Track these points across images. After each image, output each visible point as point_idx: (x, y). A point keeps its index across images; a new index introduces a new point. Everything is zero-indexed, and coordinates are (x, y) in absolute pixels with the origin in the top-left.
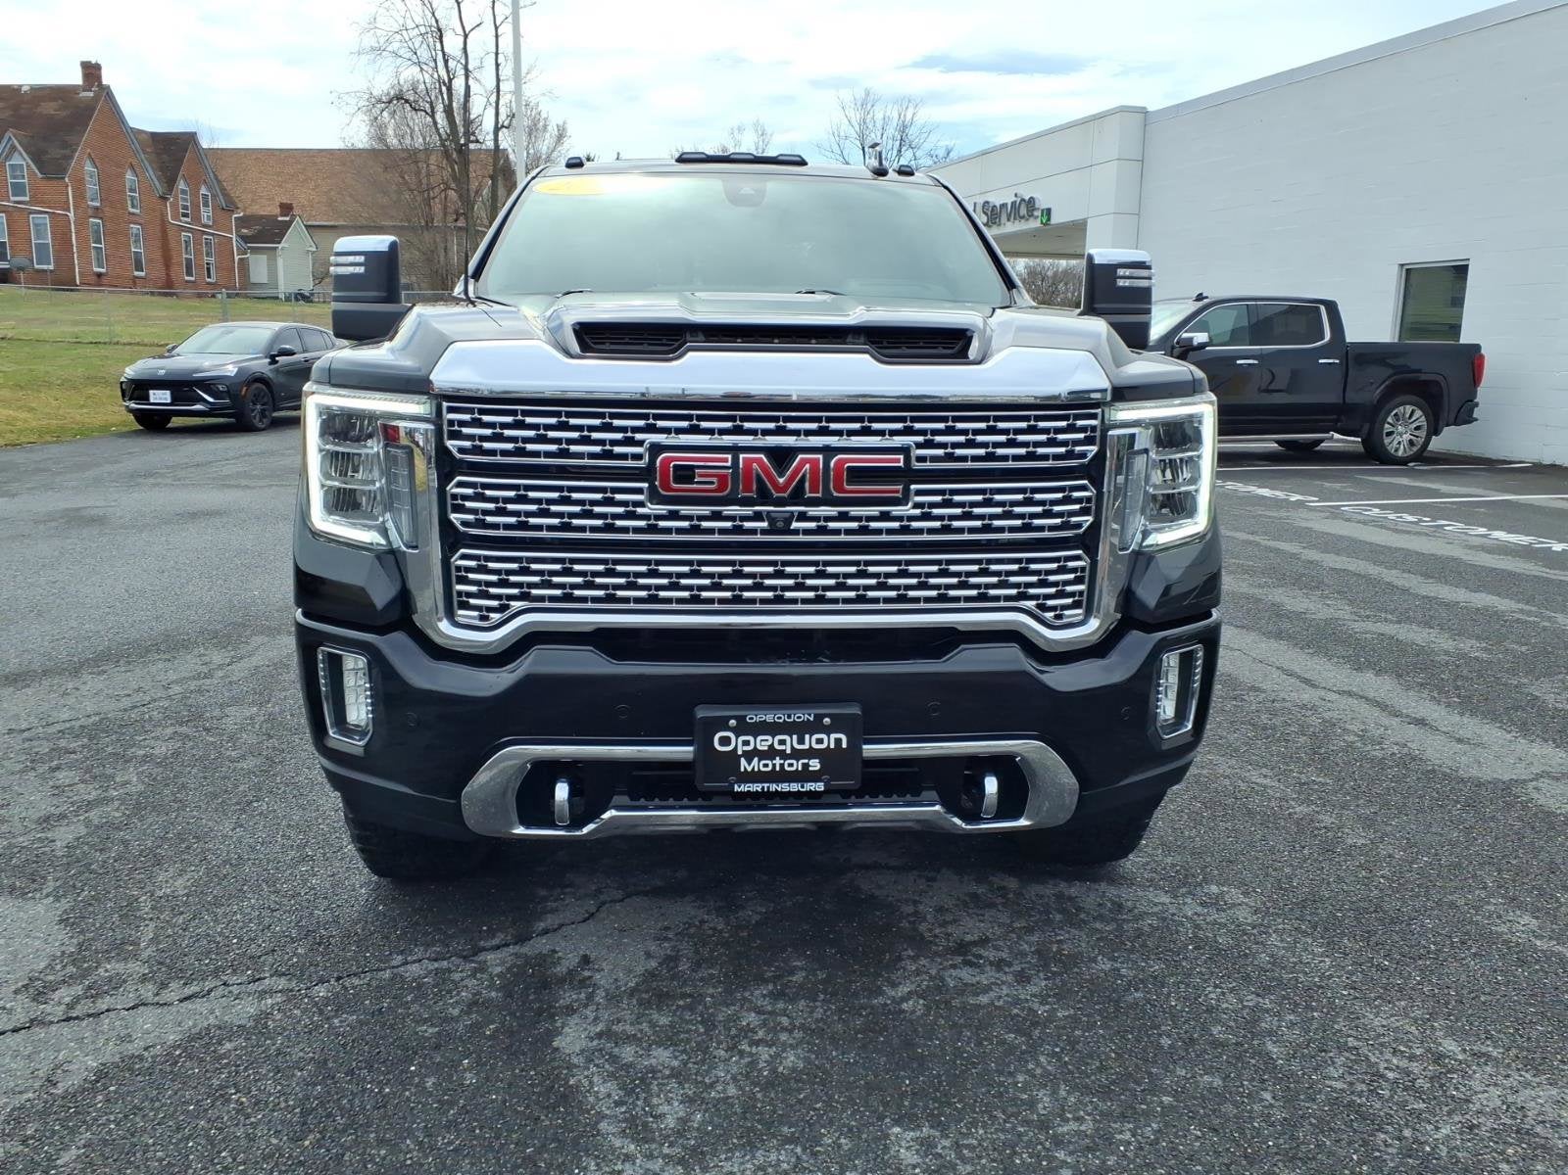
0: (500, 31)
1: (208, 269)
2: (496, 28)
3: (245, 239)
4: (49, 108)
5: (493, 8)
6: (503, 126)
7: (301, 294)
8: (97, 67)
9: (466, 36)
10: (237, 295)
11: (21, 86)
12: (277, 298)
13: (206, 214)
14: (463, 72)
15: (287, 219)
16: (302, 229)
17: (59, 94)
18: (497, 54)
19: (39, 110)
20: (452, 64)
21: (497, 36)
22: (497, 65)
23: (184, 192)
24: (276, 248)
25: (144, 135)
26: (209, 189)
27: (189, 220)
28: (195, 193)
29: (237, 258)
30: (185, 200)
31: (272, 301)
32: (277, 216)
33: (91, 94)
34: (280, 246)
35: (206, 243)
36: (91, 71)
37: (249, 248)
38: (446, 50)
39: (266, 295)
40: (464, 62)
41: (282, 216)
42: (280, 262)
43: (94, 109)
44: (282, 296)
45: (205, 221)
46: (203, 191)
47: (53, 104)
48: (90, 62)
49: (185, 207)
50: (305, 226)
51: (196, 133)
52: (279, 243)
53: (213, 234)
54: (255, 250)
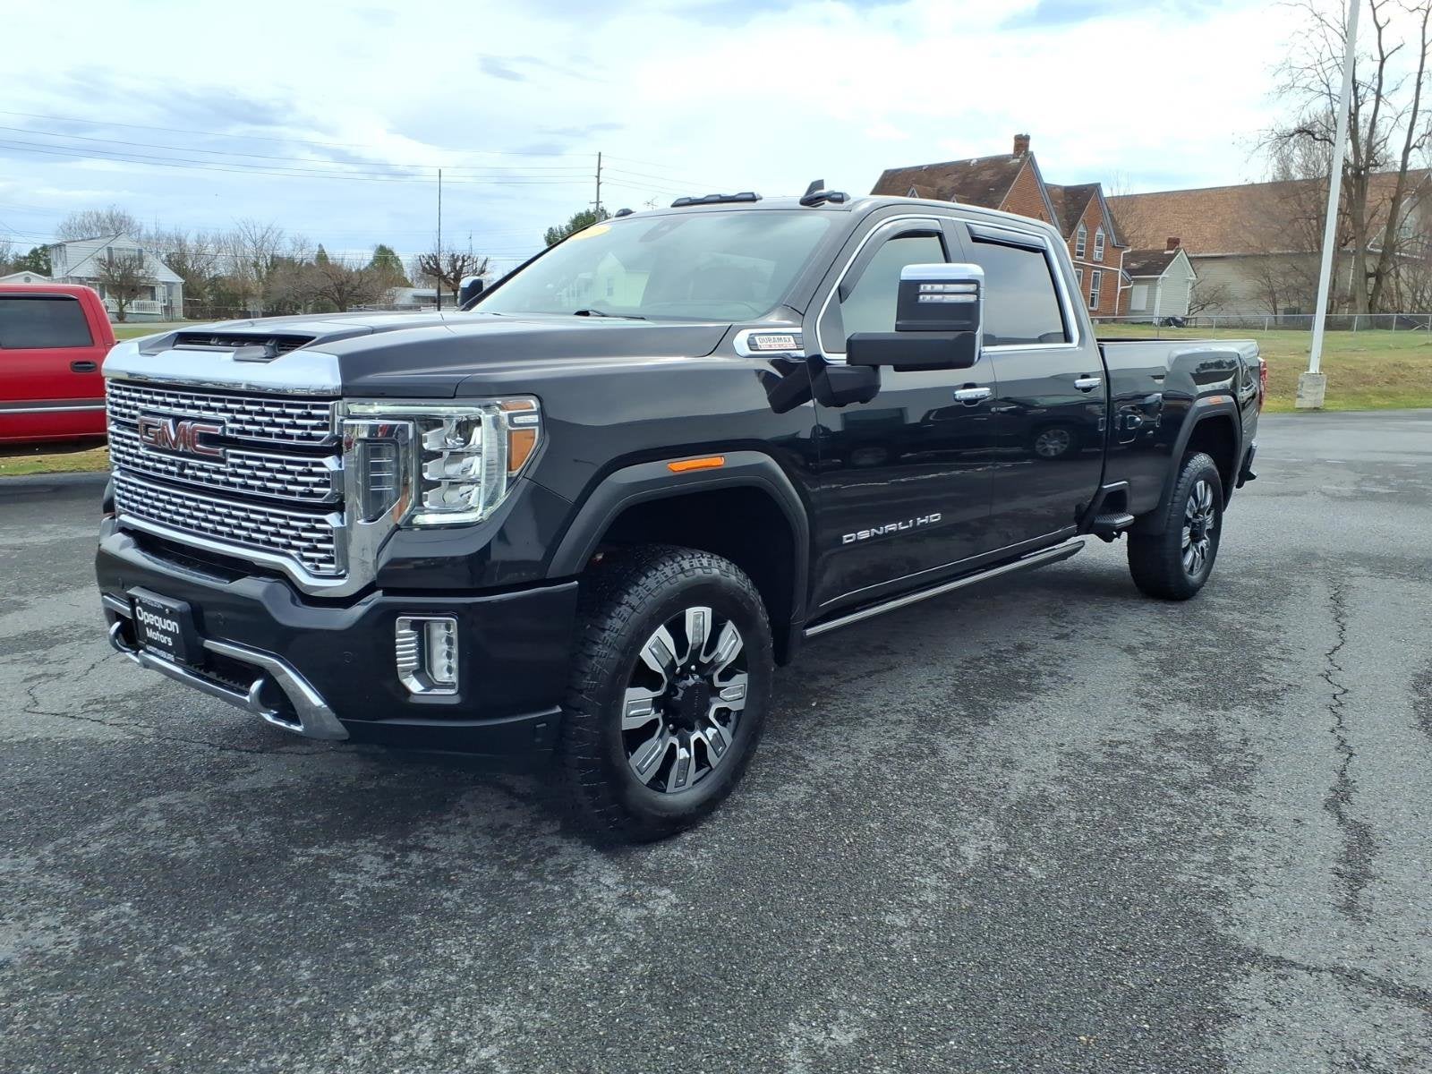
0: (1427, 51)
1: (1093, 299)
2: (1424, 47)
3: (1131, 272)
4: (986, 175)
5: (1424, 28)
6: (1414, 146)
7: (1173, 319)
8: (1027, 138)
9: (1383, 60)
10: (1114, 320)
11: (971, 160)
12: (1151, 323)
13: (1098, 252)
14: (1374, 97)
15: (1172, 252)
16: (1185, 260)
17: (996, 163)
18: (1420, 74)
19: (979, 178)
20: (1361, 91)
21: (1423, 55)
22: (1419, 84)
23: (1082, 234)
24: (1157, 279)
25: (1059, 190)
26: (1104, 230)
27: (1082, 258)
28: (1092, 234)
29: (1119, 288)
30: (1081, 241)
31: (1146, 327)
32: (1164, 250)
33: (1018, 161)
34: (1161, 277)
35: (1095, 277)
36: (1022, 142)
37: (1133, 279)
38: (1357, 78)
39: (1141, 321)
40: (1376, 88)
41: (1168, 250)
42: (1159, 290)
43: (1016, 173)
44: (1156, 321)
45: (1096, 258)
46: (1099, 232)
47: (989, 172)
48: (1021, 135)
49: (1081, 248)
50: (1189, 258)
51: (1100, 184)
52: (1160, 274)
53: (1101, 269)
54: (1137, 281)
